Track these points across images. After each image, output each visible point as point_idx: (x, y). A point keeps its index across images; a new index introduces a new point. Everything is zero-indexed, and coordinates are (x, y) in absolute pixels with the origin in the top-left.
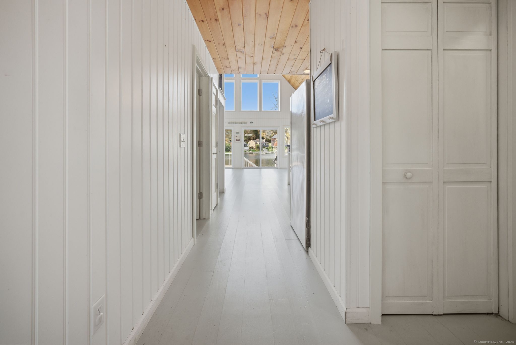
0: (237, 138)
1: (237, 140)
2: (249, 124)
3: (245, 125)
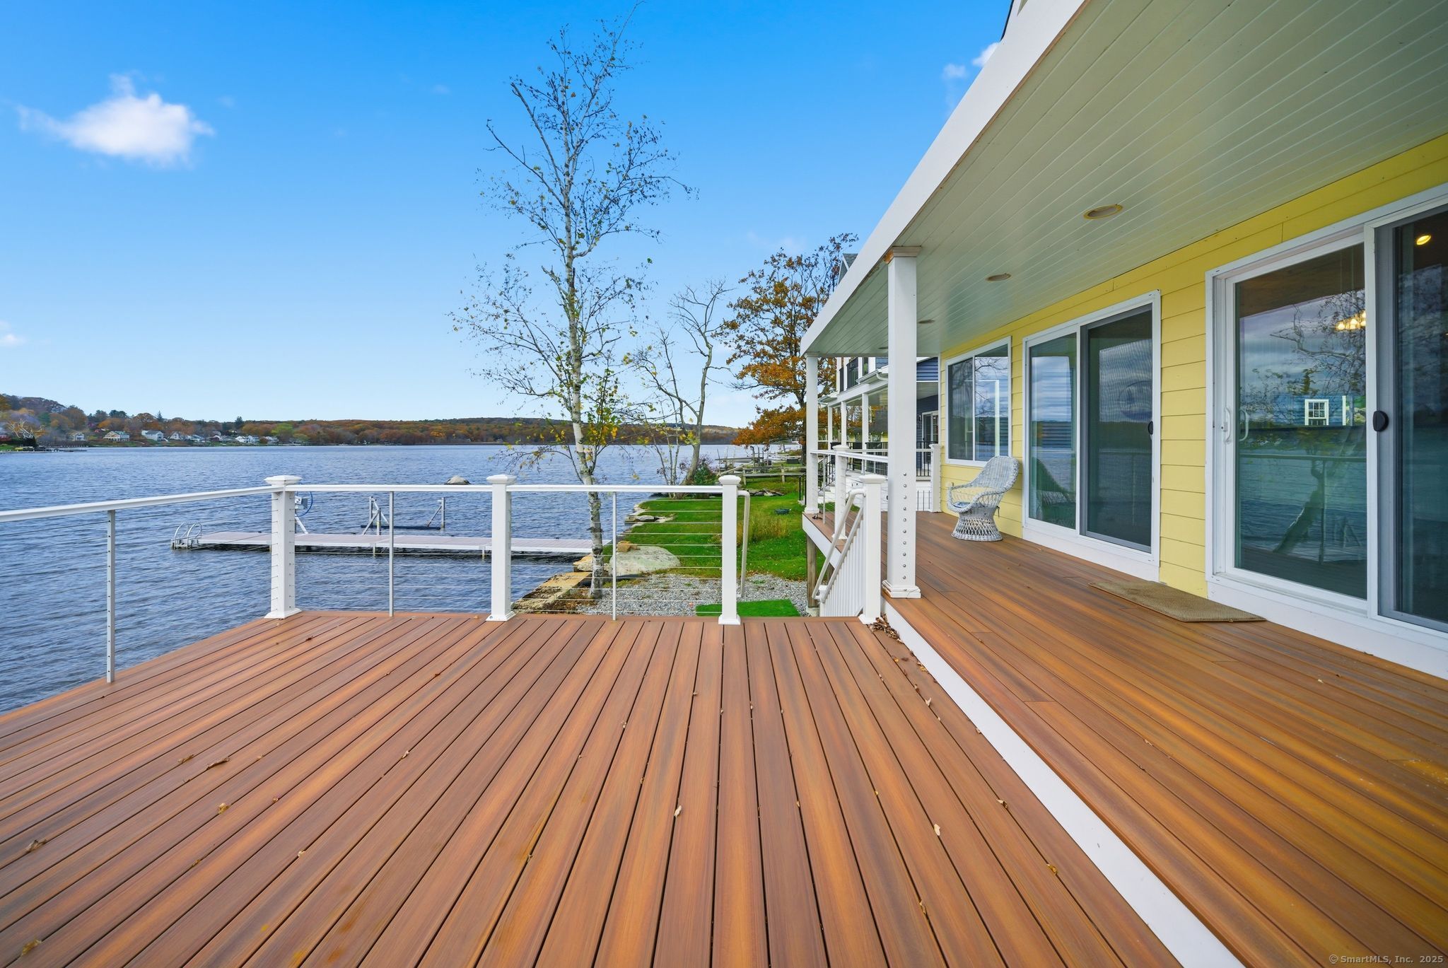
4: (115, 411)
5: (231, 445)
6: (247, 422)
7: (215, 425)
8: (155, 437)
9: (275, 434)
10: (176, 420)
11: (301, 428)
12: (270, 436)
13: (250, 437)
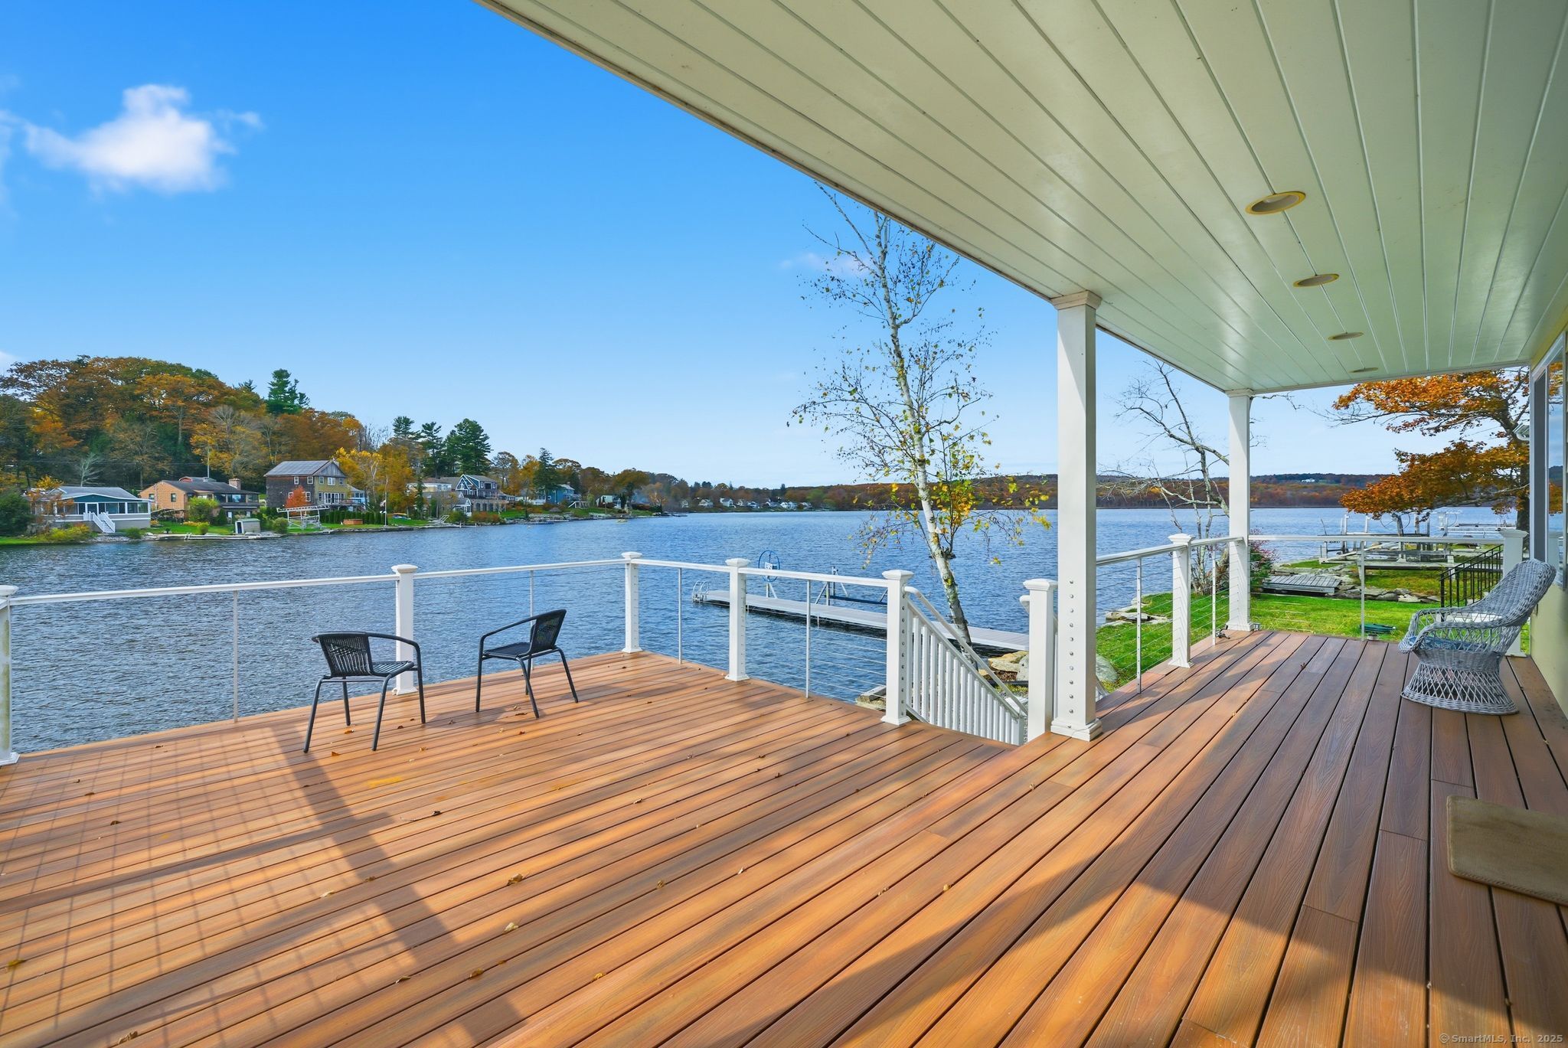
4: (704, 482)
5: (778, 511)
6: (790, 488)
7: (765, 492)
8: (728, 504)
9: (809, 499)
10: (742, 488)
11: (830, 493)
12: (806, 502)
13: (791, 503)
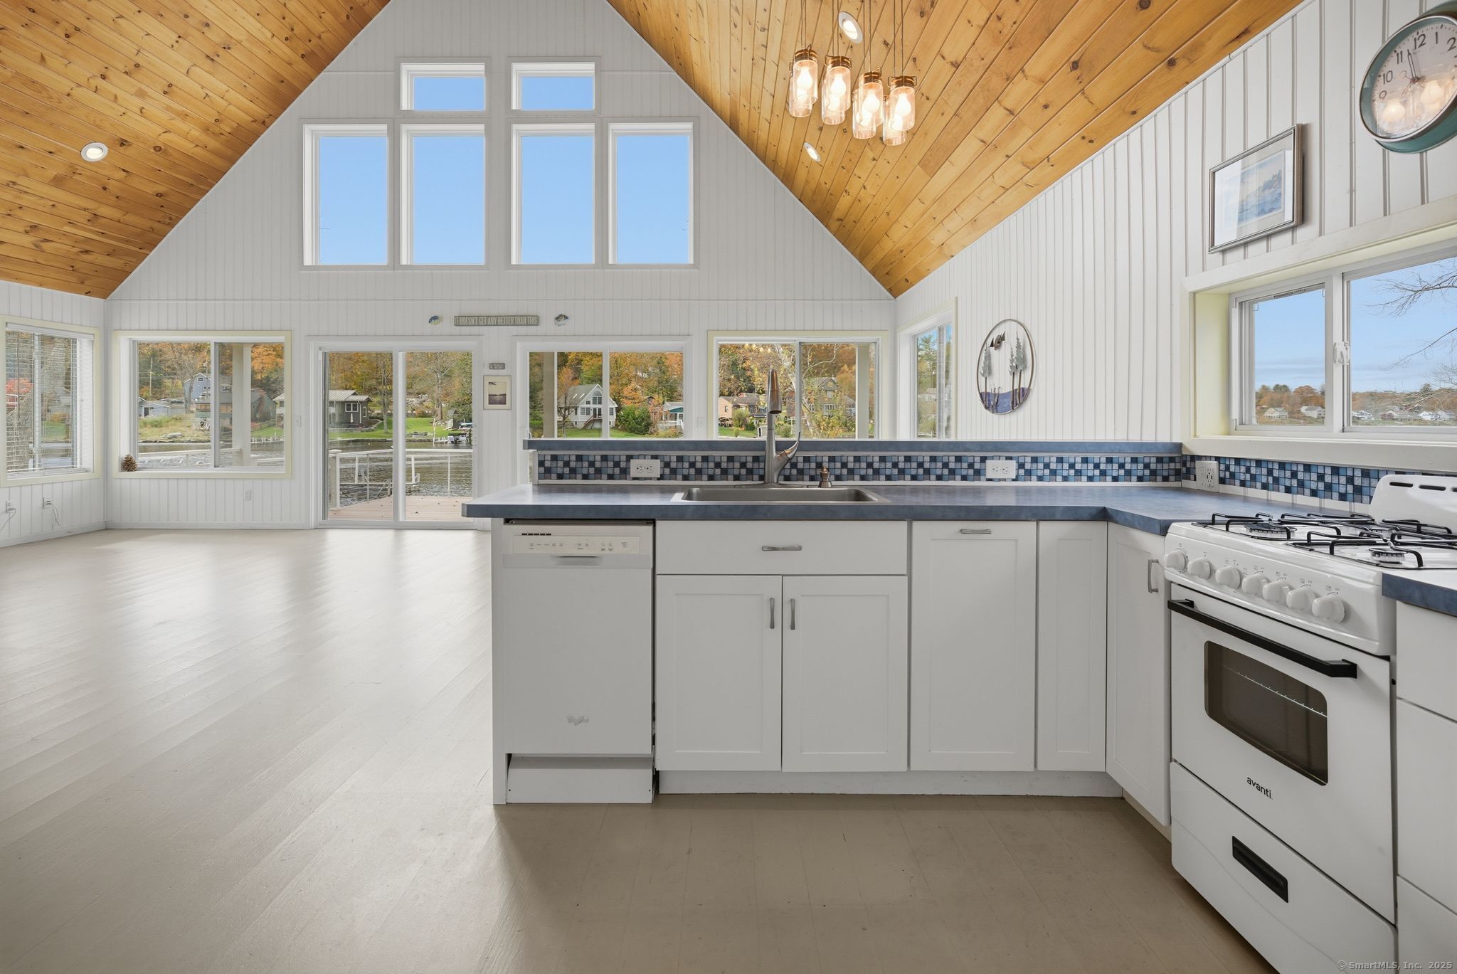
0: (497, 390)
1: (493, 400)
2: (548, 325)
3: (532, 329)
